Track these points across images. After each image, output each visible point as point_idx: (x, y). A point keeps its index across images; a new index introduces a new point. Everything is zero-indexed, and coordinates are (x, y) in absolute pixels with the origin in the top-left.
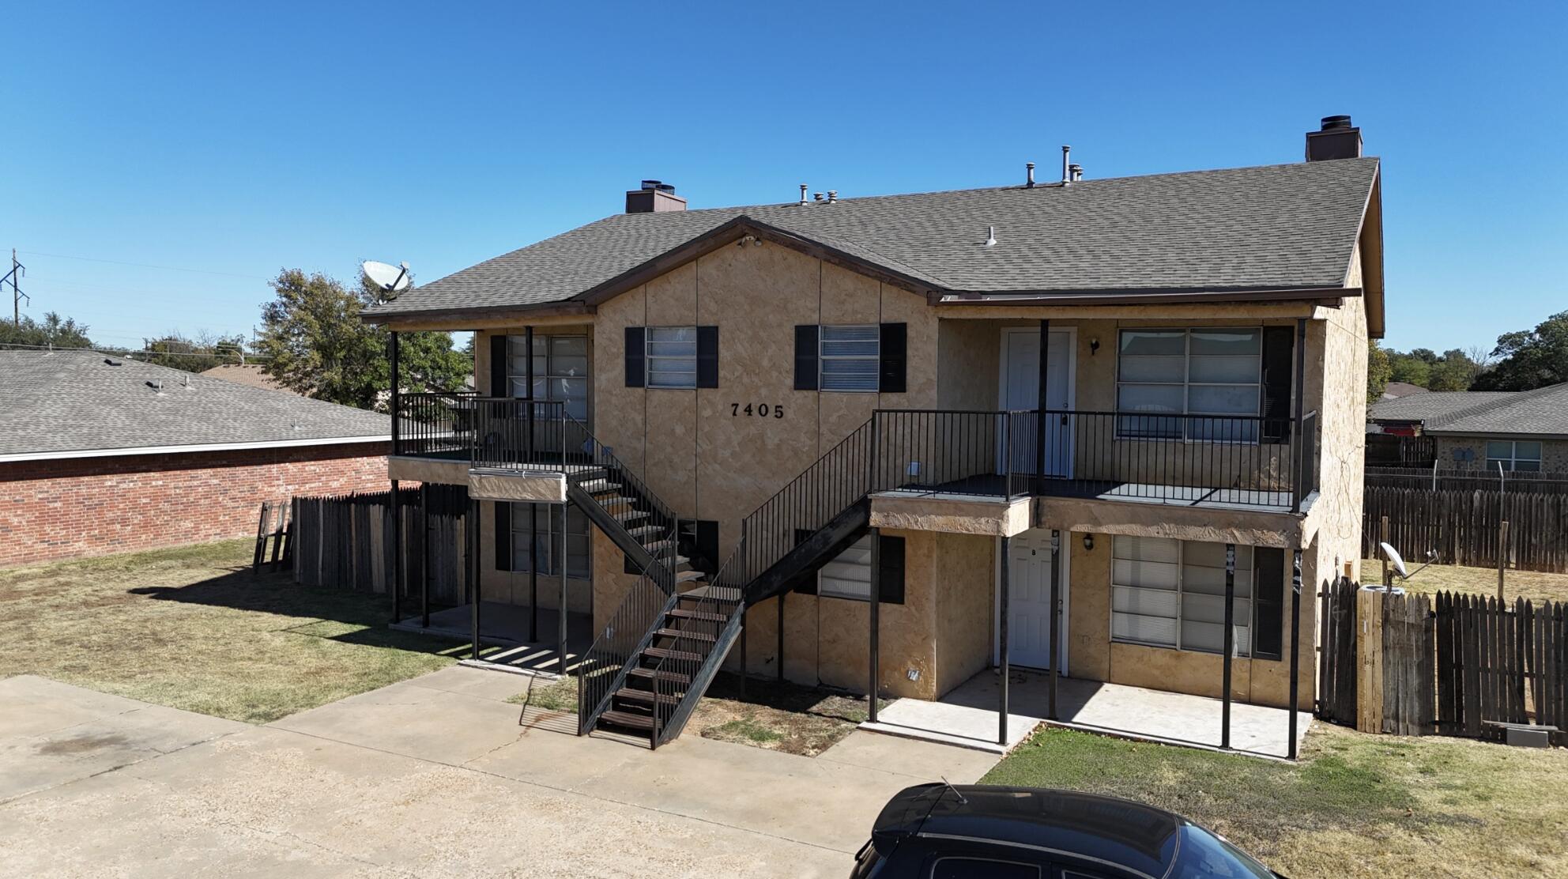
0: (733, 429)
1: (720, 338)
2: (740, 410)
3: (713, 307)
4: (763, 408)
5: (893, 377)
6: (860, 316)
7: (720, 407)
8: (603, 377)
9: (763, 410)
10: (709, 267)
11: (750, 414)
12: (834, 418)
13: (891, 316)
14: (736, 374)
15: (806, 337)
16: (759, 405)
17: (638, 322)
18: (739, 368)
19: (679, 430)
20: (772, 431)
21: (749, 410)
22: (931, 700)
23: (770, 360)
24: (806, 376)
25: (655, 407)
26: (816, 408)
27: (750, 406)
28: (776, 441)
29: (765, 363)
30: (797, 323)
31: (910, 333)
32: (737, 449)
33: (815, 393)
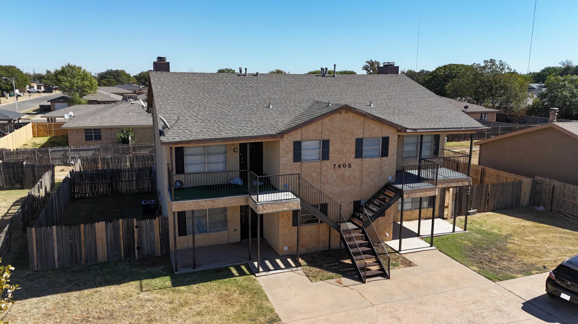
0: (334, 173)
1: (330, 143)
2: (336, 166)
3: (327, 133)
4: (344, 165)
5: (385, 153)
6: (375, 135)
7: (329, 166)
8: (284, 159)
9: (344, 166)
10: (326, 120)
11: (340, 167)
12: (367, 166)
13: (385, 135)
14: (335, 155)
15: (359, 142)
16: (343, 164)
17: (299, 139)
18: (336, 153)
19: (314, 175)
20: (347, 172)
21: (339, 166)
22: (391, 240)
23: (347, 149)
24: (359, 154)
25: (305, 168)
26: (361, 163)
27: (340, 165)
28: (348, 175)
29: (345, 151)
30: (356, 137)
31: (390, 139)
32: (335, 179)
33: (361, 159)
